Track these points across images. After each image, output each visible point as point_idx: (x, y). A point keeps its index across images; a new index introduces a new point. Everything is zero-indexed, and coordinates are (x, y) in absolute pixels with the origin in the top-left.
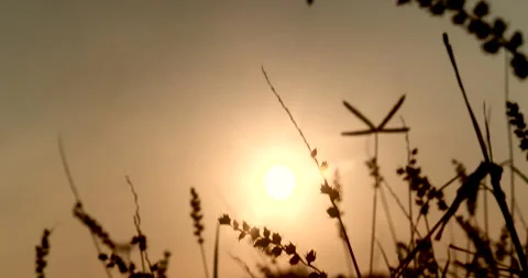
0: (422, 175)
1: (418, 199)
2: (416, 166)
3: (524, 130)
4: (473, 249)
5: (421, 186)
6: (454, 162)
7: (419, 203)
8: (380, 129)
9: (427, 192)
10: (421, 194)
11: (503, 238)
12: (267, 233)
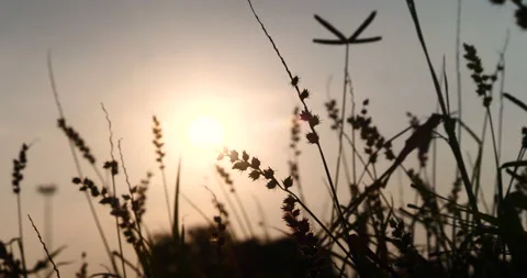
0: (371, 125)
1: (368, 147)
2: (366, 116)
3: (481, 75)
4: (420, 203)
5: (370, 135)
6: (409, 114)
7: (368, 151)
8: (353, 40)
9: (376, 142)
10: (370, 144)
11: (455, 191)
12: (246, 156)
